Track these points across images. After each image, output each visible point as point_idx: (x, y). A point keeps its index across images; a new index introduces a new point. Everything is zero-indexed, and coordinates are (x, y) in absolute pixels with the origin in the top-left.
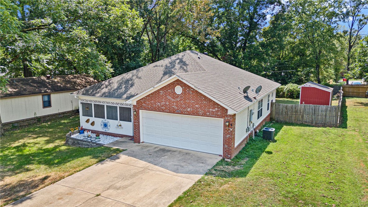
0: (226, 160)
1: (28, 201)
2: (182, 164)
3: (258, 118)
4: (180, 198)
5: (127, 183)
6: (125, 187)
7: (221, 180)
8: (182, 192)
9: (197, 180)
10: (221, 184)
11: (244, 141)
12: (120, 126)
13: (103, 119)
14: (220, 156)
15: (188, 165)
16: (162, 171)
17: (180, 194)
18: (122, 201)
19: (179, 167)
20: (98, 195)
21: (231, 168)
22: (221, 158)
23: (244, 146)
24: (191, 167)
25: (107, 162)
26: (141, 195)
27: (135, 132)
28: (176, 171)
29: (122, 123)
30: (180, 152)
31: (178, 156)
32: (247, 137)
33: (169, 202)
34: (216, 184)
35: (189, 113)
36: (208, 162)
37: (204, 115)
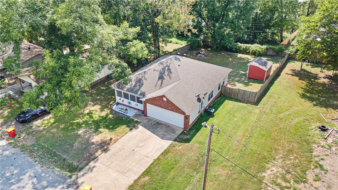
0: (185, 131)
1: (109, 151)
2: (165, 134)
3: (209, 100)
4: (162, 153)
5: (143, 144)
6: (143, 146)
7: (179, 144)
8: (163, 150)
9: (170, 144)
10: (179, 146)
11: (196, 119)
12: (137, 105)
13: (128, 100)
14: (183, 128)
15: (168, 134)
16: (156, 138)
17: (163, 151)
18: (142, 153)
19: (164, 135)
20: (133, 150)
21: (185, 137)
22: (183, 130)
23: (196, 121)
24: (169, 136)
25: (134, 131)
26: (149, 151)
27: (144, 109)
28: (162, 138)
29: (138, 104)
30: (165, 125)
31: (164, 128)
32: (198, 116)
33: (158, 155)
34: (177, 147)
35: (169, 110)
36: (177, 133)
37: (176, 112)
